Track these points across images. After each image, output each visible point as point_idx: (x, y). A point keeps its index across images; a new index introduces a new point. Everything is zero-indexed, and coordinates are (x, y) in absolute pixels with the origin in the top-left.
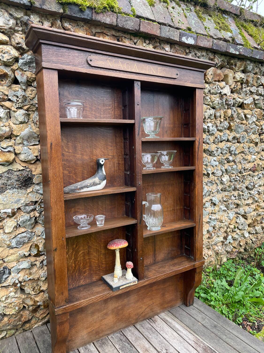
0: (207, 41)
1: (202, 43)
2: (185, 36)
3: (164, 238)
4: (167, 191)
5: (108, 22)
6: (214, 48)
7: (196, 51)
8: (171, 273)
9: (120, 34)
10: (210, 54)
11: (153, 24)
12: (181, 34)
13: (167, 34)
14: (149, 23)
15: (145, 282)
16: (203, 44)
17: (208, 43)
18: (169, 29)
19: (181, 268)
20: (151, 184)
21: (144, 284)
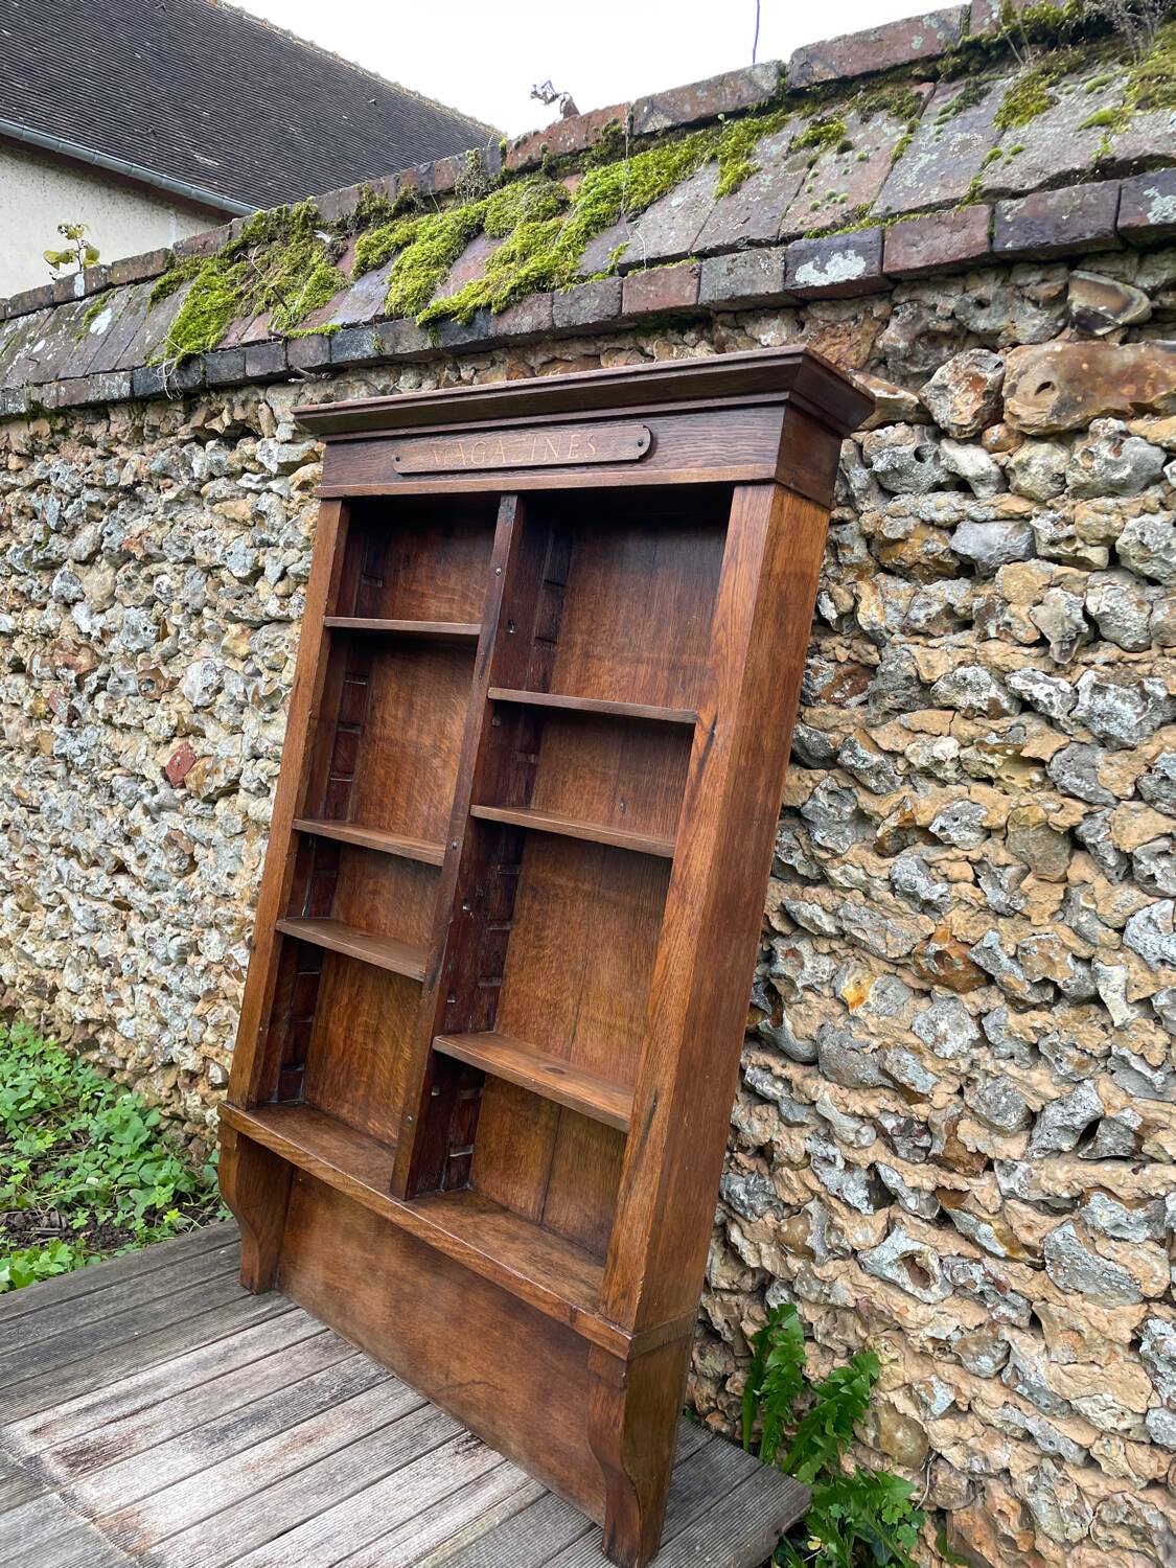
0: (949, 229)
1: (919, 252)
2: (813, 256)
3: (595, 1145)
4: (645, 941)
5: (526, 329)
6: (1009, 245)
7: (925, 298)
8: (478, 1256)
9: (599, 344)
10: (1035, 277)
11: (667, 271)
12: (790, 260)
13: (724, 283)
14: (651, 276)
15: (394, 1209)
16: (925, 253)
17: (957, 237)
18: (734, 260)
19: (518, 1274)
20: (587, 887)
21: (389, 1215)
